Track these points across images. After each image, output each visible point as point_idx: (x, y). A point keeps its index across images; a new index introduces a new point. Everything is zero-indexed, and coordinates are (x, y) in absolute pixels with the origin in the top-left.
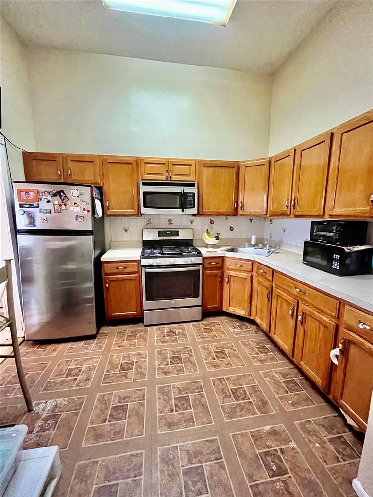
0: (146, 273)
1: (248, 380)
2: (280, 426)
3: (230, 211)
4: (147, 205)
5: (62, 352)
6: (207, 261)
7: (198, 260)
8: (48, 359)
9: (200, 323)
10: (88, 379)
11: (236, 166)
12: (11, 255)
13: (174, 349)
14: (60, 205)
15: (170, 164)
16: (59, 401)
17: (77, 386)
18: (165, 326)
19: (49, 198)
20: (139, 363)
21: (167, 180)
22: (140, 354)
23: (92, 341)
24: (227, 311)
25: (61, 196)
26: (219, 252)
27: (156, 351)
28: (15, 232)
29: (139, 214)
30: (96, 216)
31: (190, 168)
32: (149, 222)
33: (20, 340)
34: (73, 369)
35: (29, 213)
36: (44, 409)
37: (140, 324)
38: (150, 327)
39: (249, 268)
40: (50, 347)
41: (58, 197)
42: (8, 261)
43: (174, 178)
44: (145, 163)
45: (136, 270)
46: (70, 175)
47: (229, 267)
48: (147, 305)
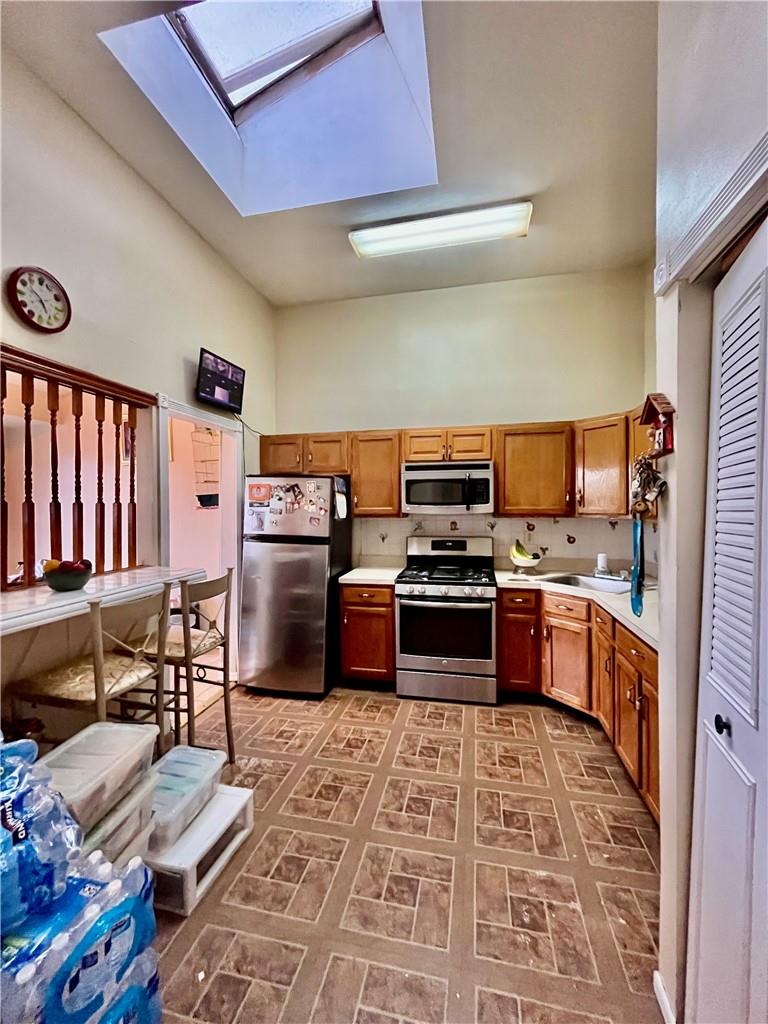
0: (403, 607)
1: (542, 807)
2: (565, 878)
3: (557, 507)
4: (412, 500)
5: (277, 708)
6: (506, 597)
7: (491, 592)
8: (258, 713)
9: (493, 709)
10: (301, 746)
11: (568, 428)
12: (234, 564)
13: (432, 737)
14: (293, 504)
15: (448, 437)
16: (264, 761)
17: (287, 750)
18: (430, 703)
19: (282, 494)
20: (373, 744)
21: (444, 460)
22: (377, 733)
23: (317, 703)
24: (550, 696)
25: (294, 492)
26: (532, 582)
27: (404, 733)
28: (242, 537)
29: (399, 514)
30: (336, 517)
31: (483, 440)
32: (419, 526)
33: (232, 685)
34: (285, 731)
35: (259, 514)
36: (246, 765)
37: (391, 694)
38: (405, 700)
39: (584, 616)
40: (264, 700)
41: (291, 493)
42: (230, 570)
43: (455, 456)
44: (412, 437)
45: (388, 601)
46: (311, 461)
47: (548, 609)
48: (403, 660)
